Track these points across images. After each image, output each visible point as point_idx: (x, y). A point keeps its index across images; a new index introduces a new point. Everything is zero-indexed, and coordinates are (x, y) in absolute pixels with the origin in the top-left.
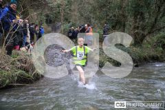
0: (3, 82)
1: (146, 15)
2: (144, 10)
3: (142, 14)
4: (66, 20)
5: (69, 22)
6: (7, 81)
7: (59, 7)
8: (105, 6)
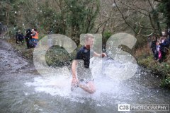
1: (81, 26)
2: (79, 22)
3: (78, 25)
4: (12, 23)
5: (15, 26)
8: (49, 15)
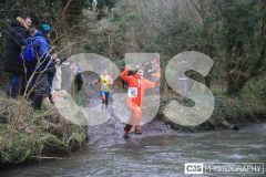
0: (22, 153)
6: (29, 151)
7: (105, 35)
